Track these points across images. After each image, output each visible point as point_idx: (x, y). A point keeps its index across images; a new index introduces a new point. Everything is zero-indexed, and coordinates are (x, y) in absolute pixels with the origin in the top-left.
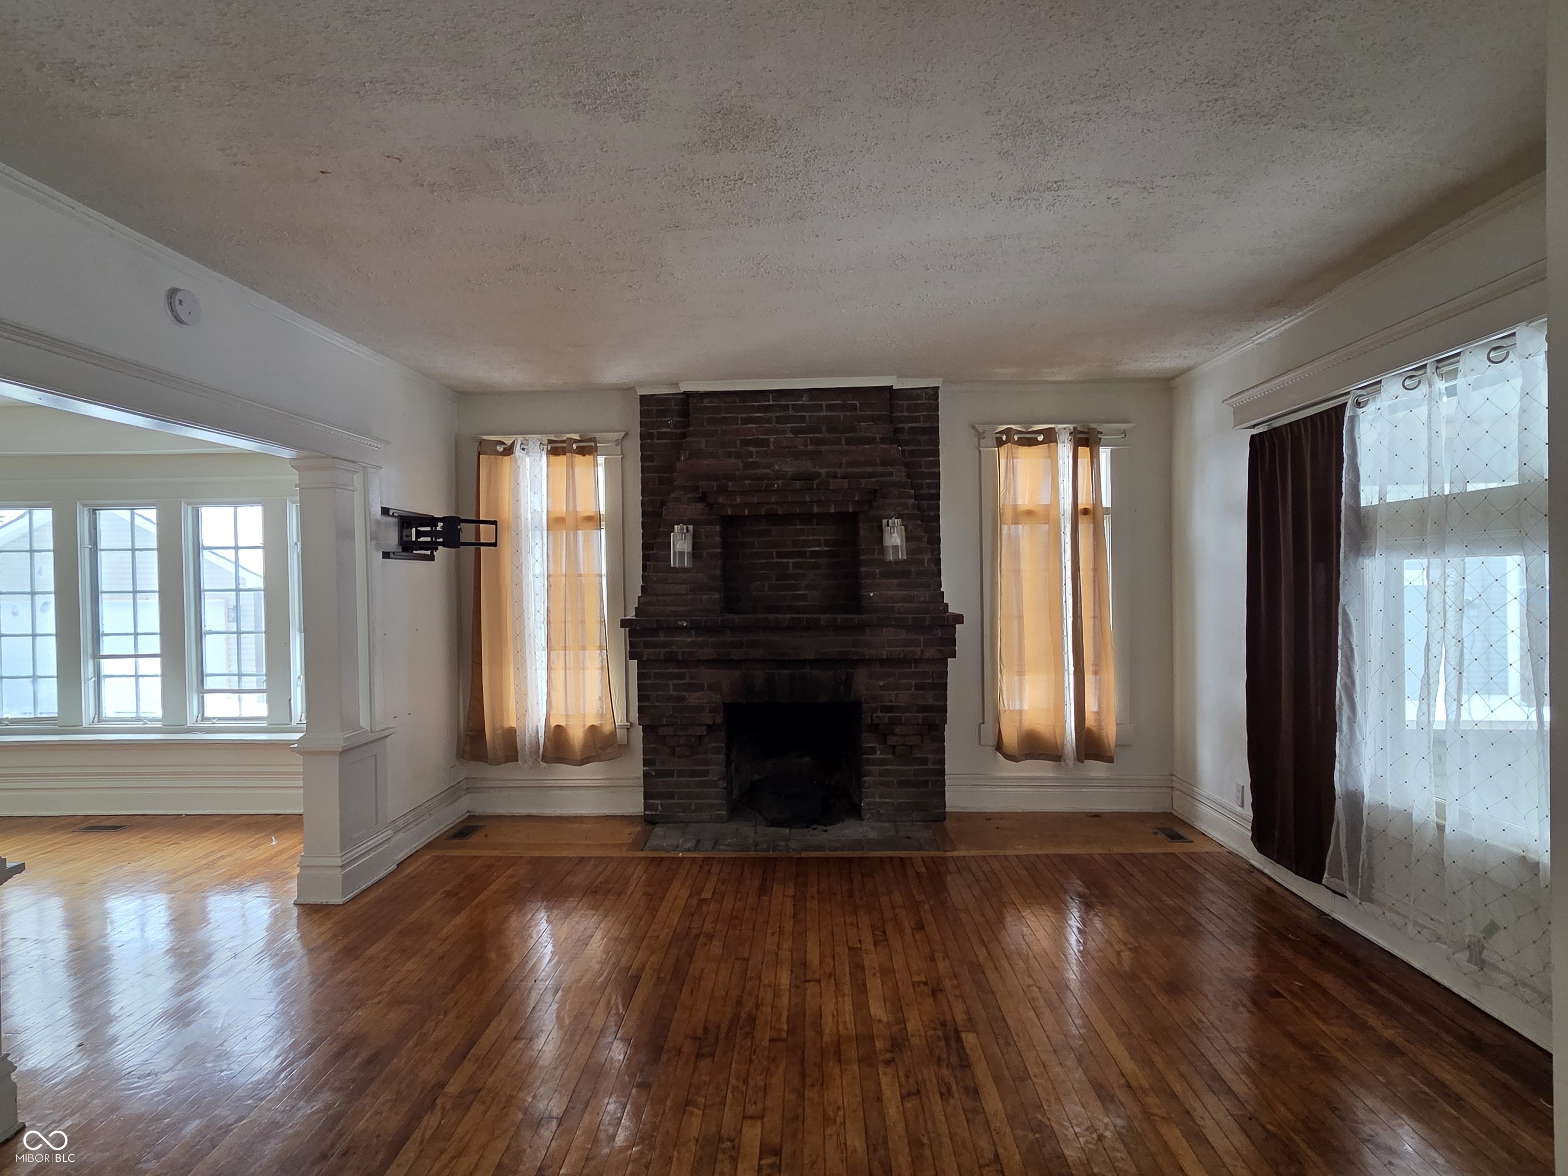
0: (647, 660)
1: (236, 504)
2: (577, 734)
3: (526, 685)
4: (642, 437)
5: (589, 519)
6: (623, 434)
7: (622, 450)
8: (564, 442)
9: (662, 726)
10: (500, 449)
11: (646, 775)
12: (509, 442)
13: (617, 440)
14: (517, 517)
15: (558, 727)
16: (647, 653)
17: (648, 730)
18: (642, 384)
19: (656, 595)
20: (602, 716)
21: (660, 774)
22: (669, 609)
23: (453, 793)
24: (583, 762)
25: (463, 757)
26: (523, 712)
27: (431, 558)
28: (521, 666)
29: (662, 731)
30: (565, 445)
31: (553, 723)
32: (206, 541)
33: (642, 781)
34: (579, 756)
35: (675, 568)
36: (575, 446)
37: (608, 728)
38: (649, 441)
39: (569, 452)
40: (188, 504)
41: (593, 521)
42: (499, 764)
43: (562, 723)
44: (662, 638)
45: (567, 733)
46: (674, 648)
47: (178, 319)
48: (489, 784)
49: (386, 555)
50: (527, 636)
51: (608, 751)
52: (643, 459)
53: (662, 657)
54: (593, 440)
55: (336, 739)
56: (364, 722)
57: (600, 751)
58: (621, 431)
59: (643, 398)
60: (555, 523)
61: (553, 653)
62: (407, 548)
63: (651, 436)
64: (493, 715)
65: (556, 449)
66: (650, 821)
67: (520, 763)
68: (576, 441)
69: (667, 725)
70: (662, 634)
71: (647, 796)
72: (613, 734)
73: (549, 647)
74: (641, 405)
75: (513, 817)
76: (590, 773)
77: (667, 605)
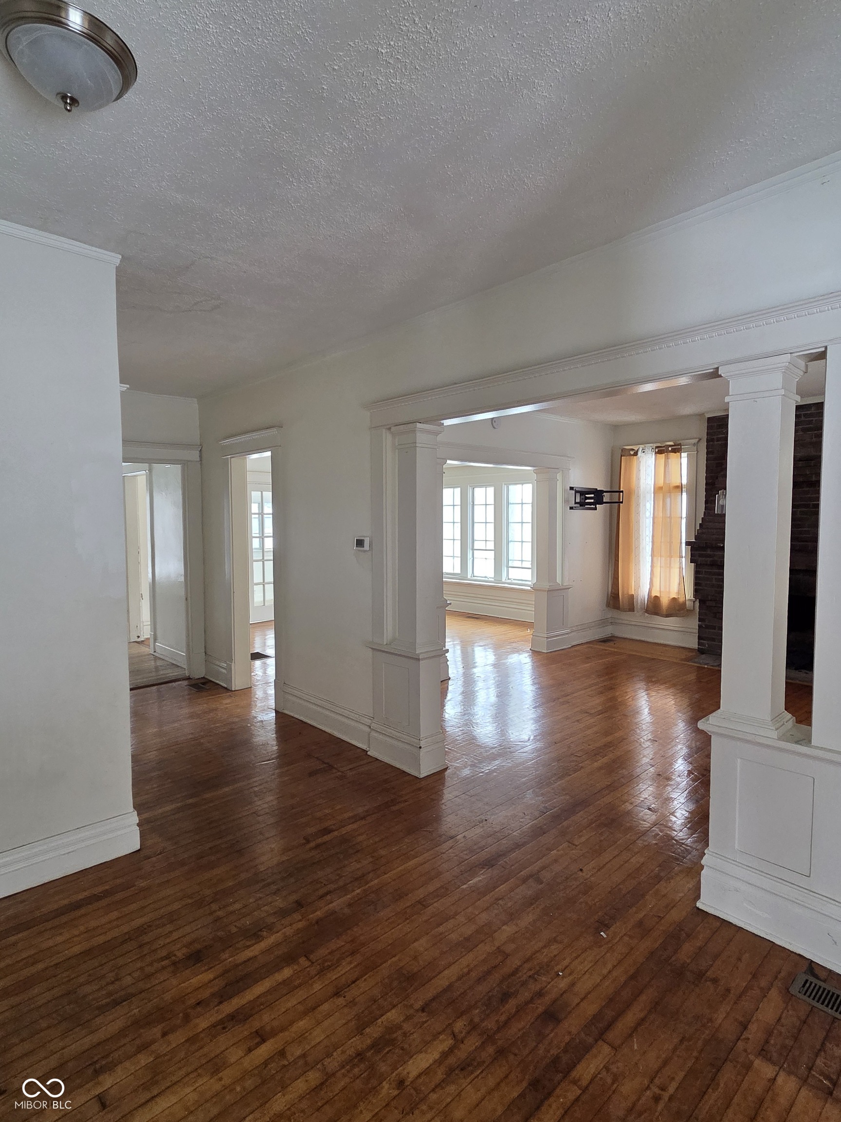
0: (701, 564)
1: (522, 484)
2: (665, 601)
3: (639, 573)
4: (708, 441)
5: (677, 487)
6: (697, 440)
7: (697, 449)
8: (664, 447)
9: (709, 600)
10: (632, 453)
11: (700, 626)
12: (636, 449)
13: (694, 444)
14: (639, 487)
15: (656, 597)
16: (700, 560)
17: (702, 602)
18: (708, 412)
19: (708, 528)
20: (678, 593)
21: (707, 627)
22: (714, 536)
23: (603, 622)
24: (667, 616)
25: (609, 606)
26: (638, 586)
27: (595, 509)
28: (638, 563)
29: (708, 603)
30: (664, 448)
31: (654, 594)
32: (511, 501)
33: (697, 630)
34: (665, 613)
35: (718, 514)
36: (670, 449)
37: (681, 600)
38: (711, 443)
39: (667, 452)
40: (505, 484)
41: (680, 488)
42: (626, 611)
43: (658, 595)
44: (709, 552)
45: (660, 600)
46: (716, 558)
47: (494, 427)
48: (620, 621)
49: (571, 508)
50: (641, 548)
51: (682, 612)
52: (707, 453)
53: (709, 563)
54: (680, 445)
55: (546, 585)
56: (559, 580)
57: (677, 612)
58: (696, 438)
59: (709, 419)
60: (658, 490)
61: (655, 559)
62: (582, 505)
63: (712, 440)
64: (623, 587)
65: (660, 451)
66: (701, 651)
67: (635, 612)
68: (671, 446)
69: (711, 600)
70: (709, 550)
71: (700, 638)
72: (684, 603)
73: (653, 556)
74: (708, 423)
75: (632, 640)
76: (671, 622)
77: (714, 535)
